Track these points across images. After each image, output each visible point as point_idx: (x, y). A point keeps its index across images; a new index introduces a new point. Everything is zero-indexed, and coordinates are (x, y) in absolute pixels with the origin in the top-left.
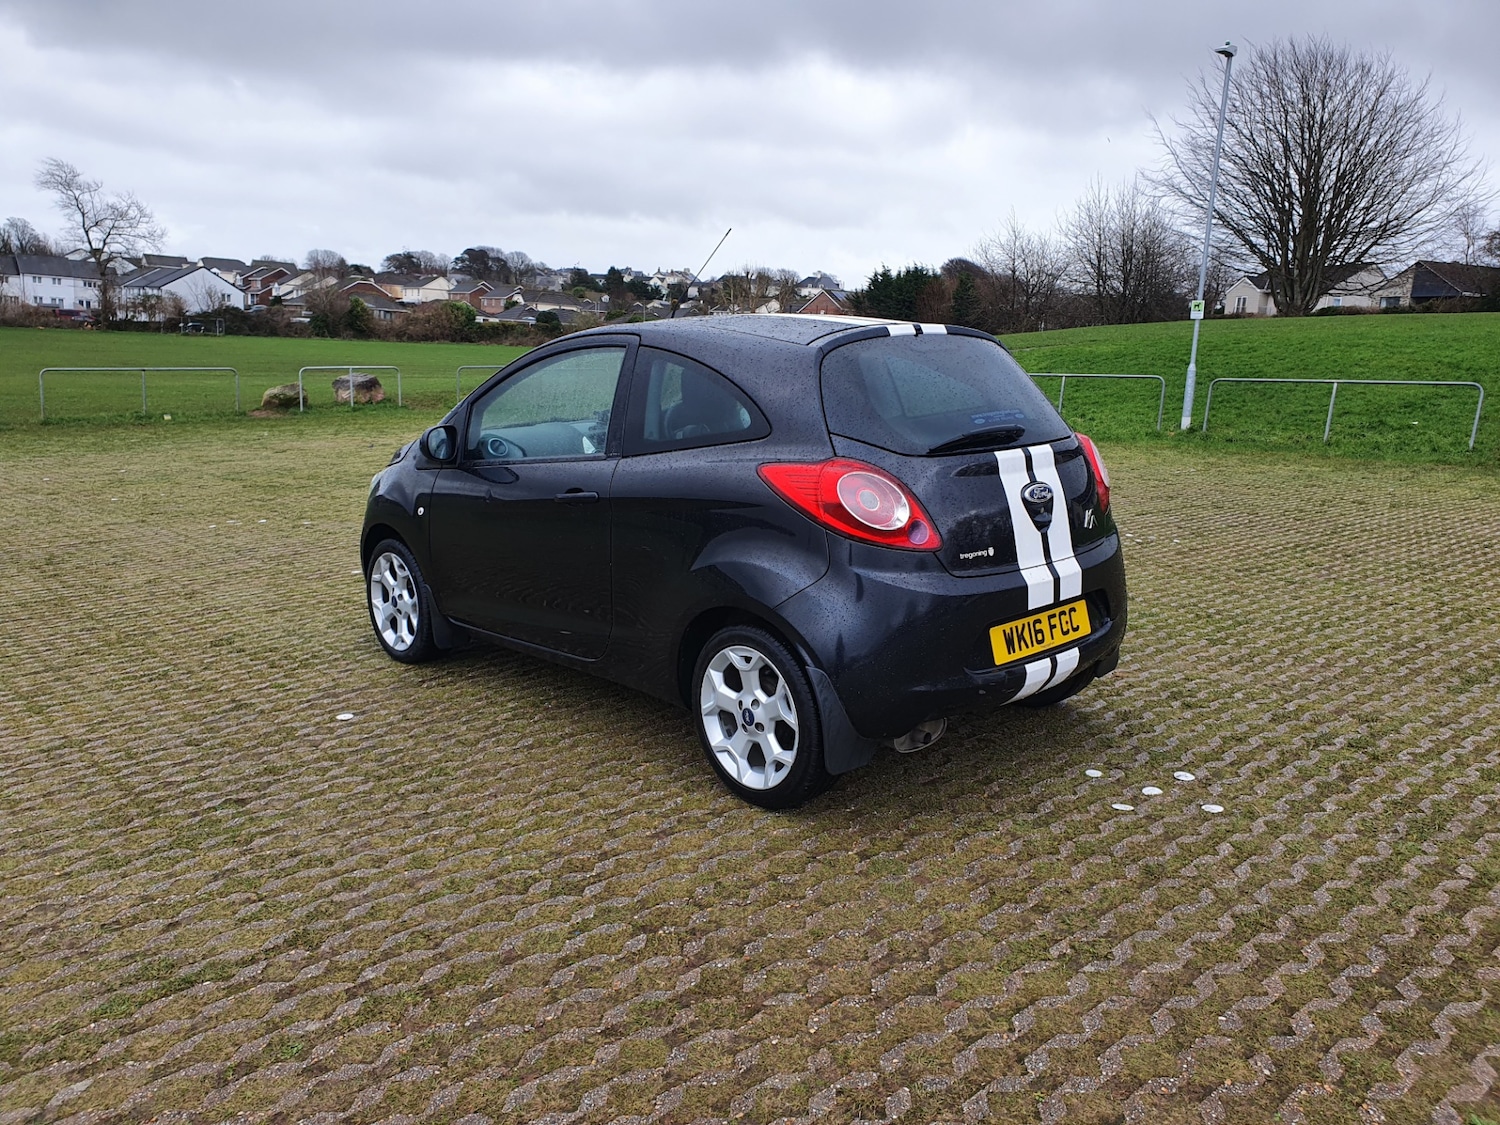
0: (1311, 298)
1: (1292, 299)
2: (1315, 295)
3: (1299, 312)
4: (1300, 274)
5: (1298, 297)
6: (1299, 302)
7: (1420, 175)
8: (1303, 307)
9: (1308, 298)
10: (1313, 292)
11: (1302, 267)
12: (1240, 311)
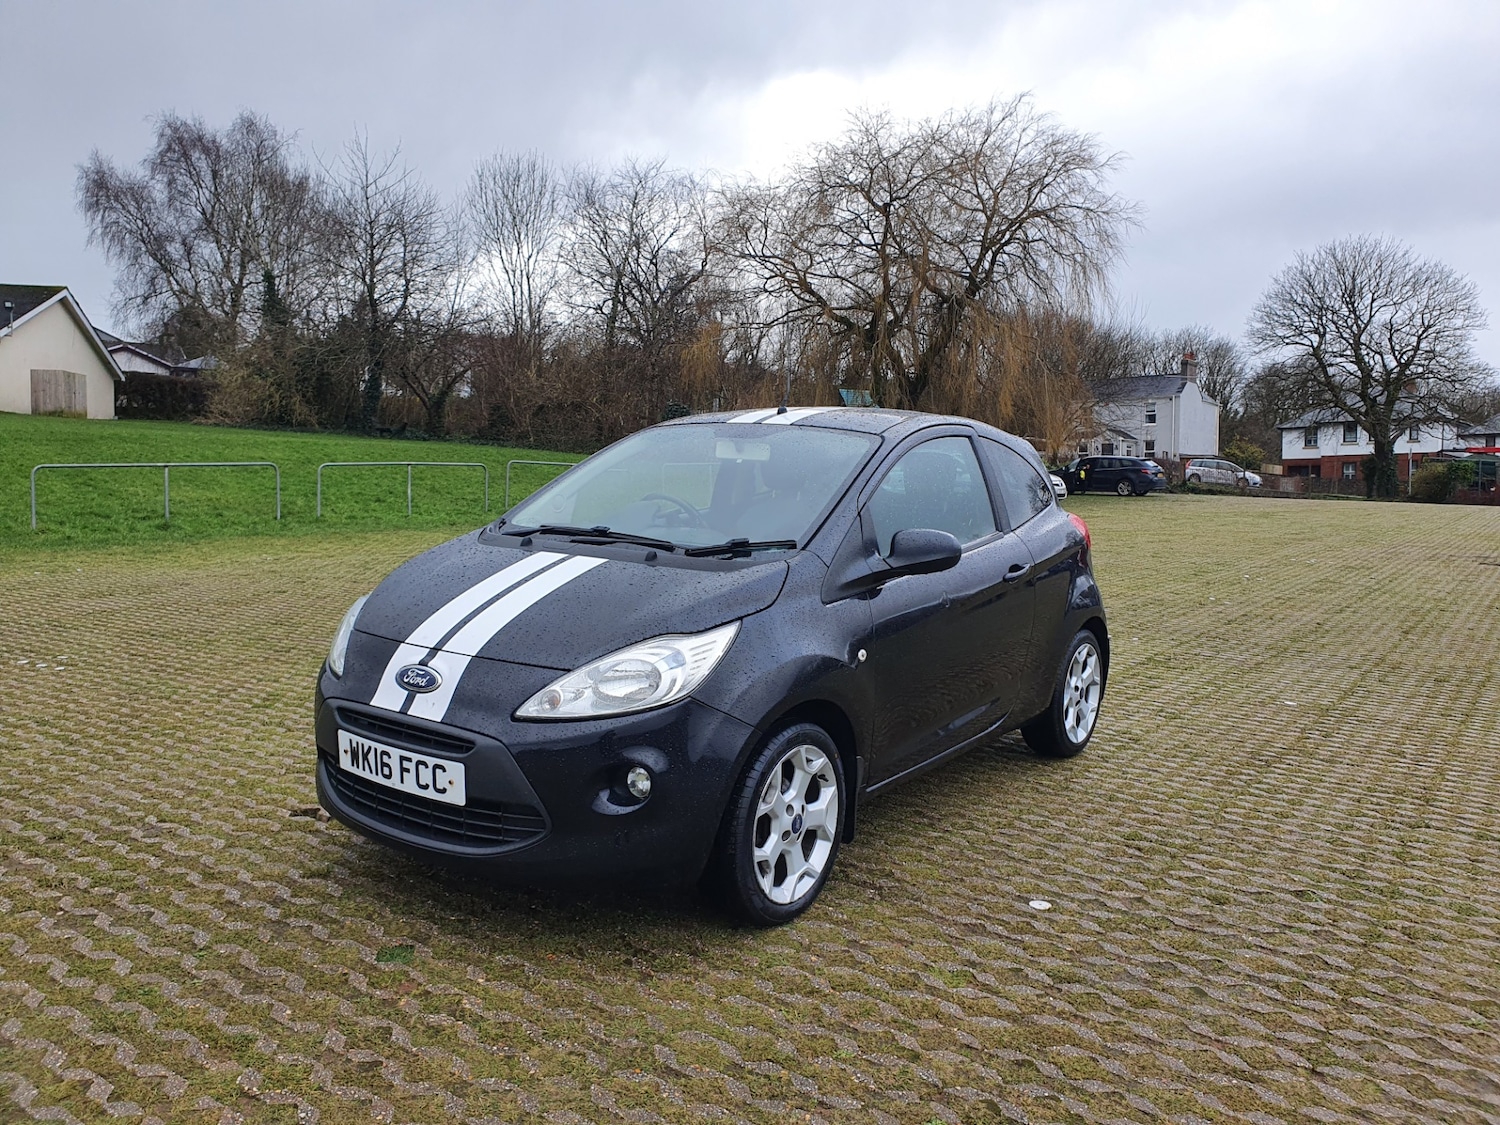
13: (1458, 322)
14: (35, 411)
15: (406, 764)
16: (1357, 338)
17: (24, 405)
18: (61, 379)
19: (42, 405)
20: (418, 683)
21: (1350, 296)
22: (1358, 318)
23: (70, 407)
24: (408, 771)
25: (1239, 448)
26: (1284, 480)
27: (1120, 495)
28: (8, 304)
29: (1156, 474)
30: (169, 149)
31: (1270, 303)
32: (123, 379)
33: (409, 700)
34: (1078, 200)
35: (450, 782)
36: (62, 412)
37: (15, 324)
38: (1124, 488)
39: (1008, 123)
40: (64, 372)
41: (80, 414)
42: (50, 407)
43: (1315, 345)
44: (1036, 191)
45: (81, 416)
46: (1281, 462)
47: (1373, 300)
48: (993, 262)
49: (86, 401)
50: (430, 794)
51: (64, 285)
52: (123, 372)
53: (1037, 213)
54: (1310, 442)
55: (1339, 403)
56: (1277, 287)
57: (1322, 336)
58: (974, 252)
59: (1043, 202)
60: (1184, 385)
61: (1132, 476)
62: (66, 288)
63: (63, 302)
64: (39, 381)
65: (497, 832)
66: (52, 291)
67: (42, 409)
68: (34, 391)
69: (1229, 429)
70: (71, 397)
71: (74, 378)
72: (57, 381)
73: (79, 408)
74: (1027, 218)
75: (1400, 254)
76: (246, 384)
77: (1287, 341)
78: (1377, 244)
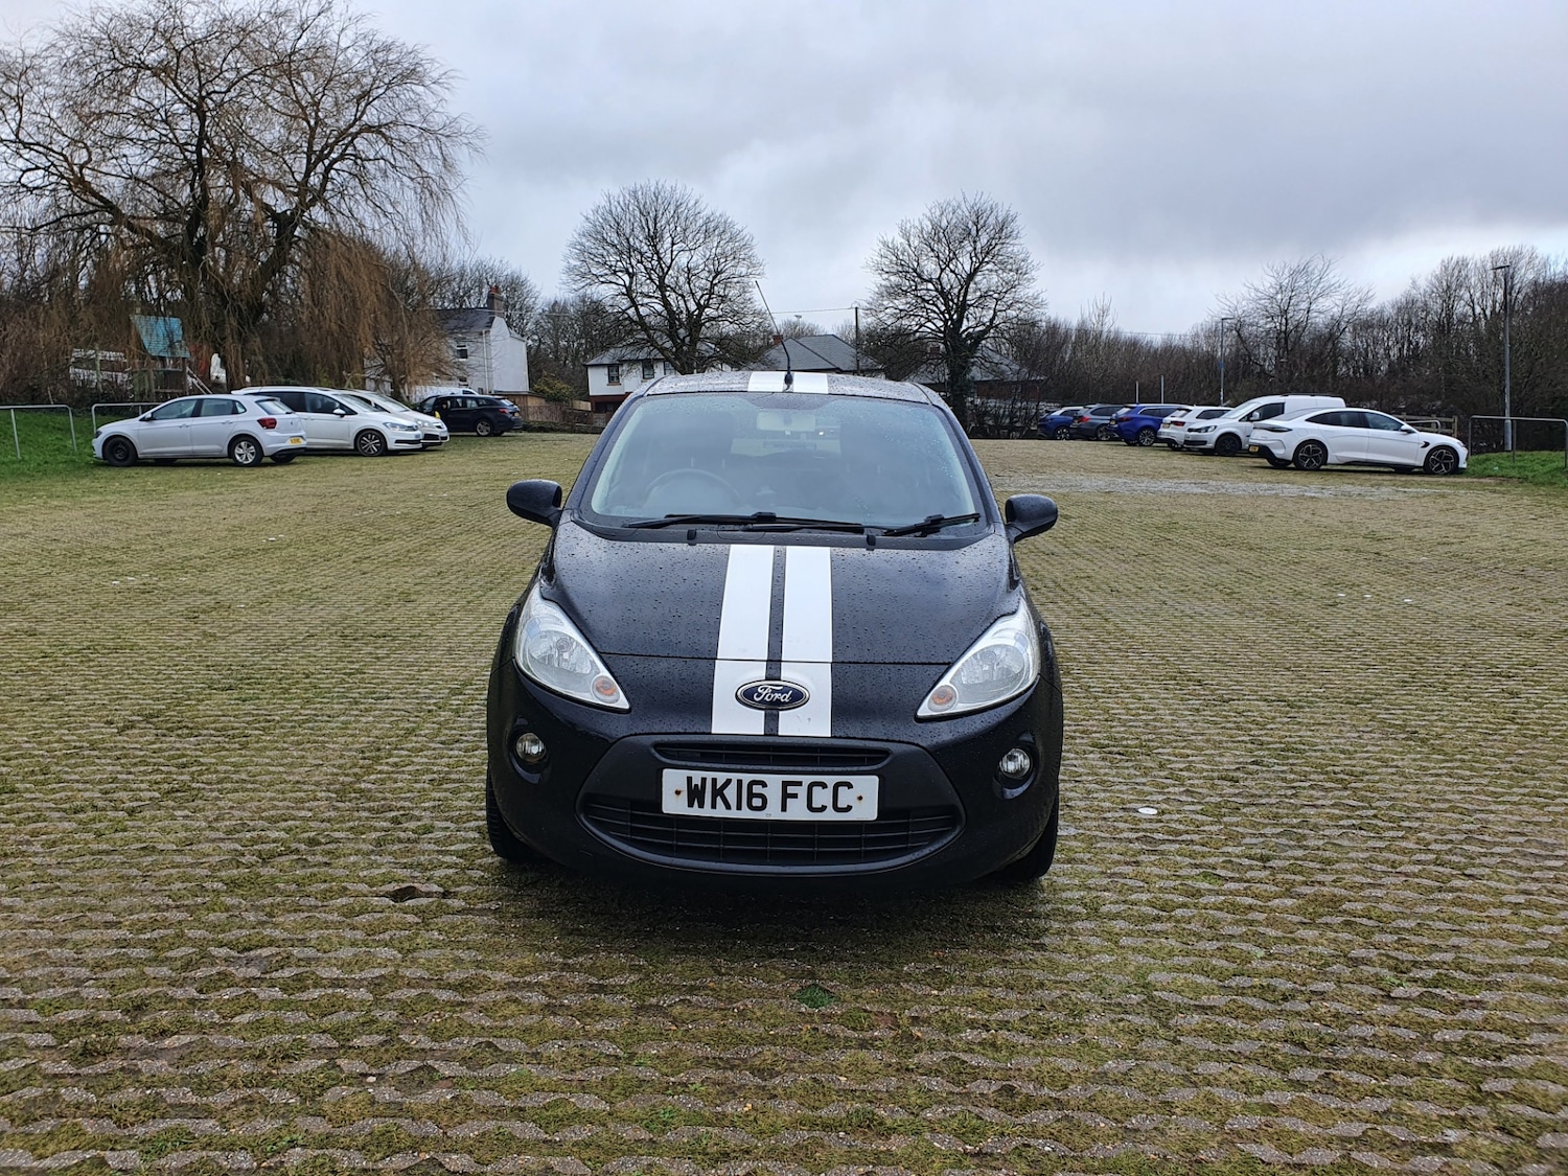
13: (744, 271)
15: (790, 790)
16: (661, 279)
20: (775, 700)
21: (653, 239)
22: (660, 259)
24: (795, 796)
25: (547, 384)
26: (595, 416)
27: (479, 435)
29: (513, 413)
31: (584, 240)
33: (772, 720)
34: (413, 117)
35: (860, 798)
38: (482, 428)
39: (322, 20)
43: (627, 284)
44: (363, 104)
46: (588, 398)
47: (673, 244)
48: (326, 178)
50: (830, 815)
53: (369, 128)
54: (613, 380)
55: (651, 341)
56: (588, 225)
57: (631, 276)
58: (300, 165)
59: (371, 117)
60: (492, 320)
61: (490, 415)
65: (905, 839)
69: (536, 363)
74: (358, 133)
75: (692, 203)
77: (602, 279)
78: (673, 190)
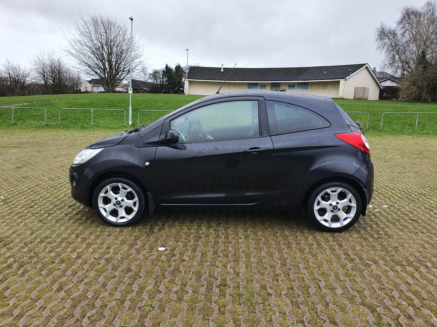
0: (114, 88)
1: (109, 88)
2: (115, 87)
3: (111, 91)
4: (110, 81)
5: (110, 87)
6: (111, 89)
7: (135, 57)
8: (112, 90)
9: (113, 88)
10: (114, 86)
11: (110, 79)
12: (86, 90)
14: (354, 99)
17: (352, 97)
18: (362, 89)
19: (356, 97)
23: (363, 97)
28: (350, 70)
30: (404, 17)
32: (382, 88)
36: (361, 98)
37: (351, 75)
40: (362, 87)
41: (366, 99)
42: (358, 97)
45: (366, 100)
49: (368, 95)
51: (367, 63)
52: (382, 86)
62: (368, 64)
63: (366, 67)
64: (356, 90)
66: (363, 65)
67: (356, 98)
68: (355, 93)
70: (364, 94)
71: (366, 89)
72: (360, 90)
73: (366, 97)
76: (408, 88)
